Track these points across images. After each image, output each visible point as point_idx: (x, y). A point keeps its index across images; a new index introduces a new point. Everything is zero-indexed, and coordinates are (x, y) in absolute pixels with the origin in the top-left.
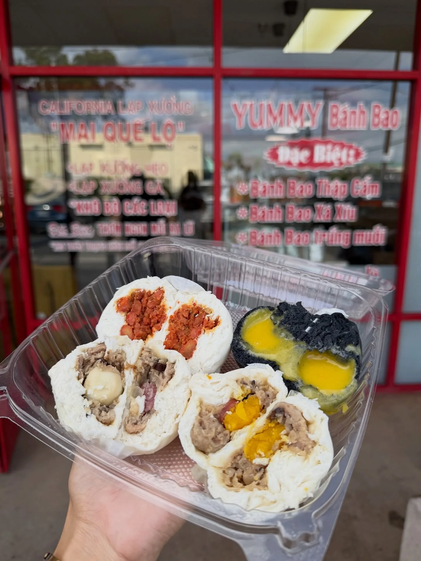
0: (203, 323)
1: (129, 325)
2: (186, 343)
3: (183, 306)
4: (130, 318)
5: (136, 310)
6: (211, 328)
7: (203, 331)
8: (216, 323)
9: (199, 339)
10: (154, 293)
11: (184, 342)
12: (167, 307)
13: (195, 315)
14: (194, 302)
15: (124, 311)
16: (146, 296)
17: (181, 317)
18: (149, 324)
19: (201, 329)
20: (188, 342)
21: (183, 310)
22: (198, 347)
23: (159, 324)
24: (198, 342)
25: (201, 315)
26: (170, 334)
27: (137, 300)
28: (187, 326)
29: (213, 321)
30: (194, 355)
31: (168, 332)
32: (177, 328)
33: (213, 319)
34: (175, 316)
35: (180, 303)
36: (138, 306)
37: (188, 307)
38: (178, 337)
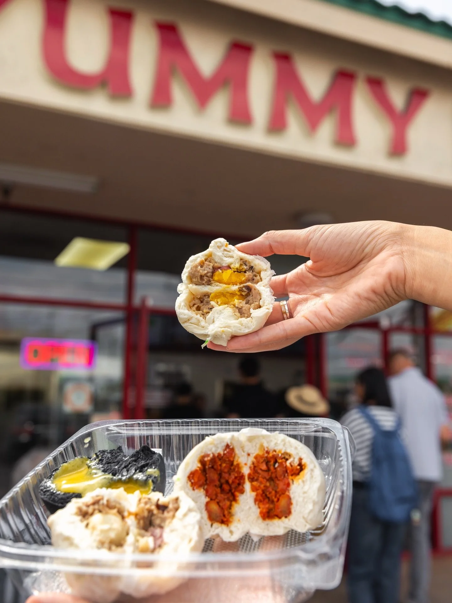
0: (286, 471)
1: (211, 499)
2: (278, 500)
3: (256, 457)
4: (210, 491)
5: (212, 481)
6: (298, 474)
7: (291, 482)
8: (301, 467)
9: (291, 492)
10: (224, 454)
11: (275, 500)
12: (242, 464)
13: (274, 466)
14: (266, 449)
15: (200, 486)
16: (217, 460)
17: (260, 471)
18: (230, 490)
19: (288, 479)
20: (281, 498)
21: (258, 462)
22: (294, 501)
23: (241, 487)
24: (292, 496)
25: (281, 464)
26: (257, 495)
27: (209, 468)
28: (271, 479)
29: (297, 466)
30: (293, 511)
31: (254, 494)
32: (262, 486)
33: (296, 463)
34: (253, 473)
35: (251, 455)
36: (213, 476)
37: (262, 457)
38: (266, 495)
